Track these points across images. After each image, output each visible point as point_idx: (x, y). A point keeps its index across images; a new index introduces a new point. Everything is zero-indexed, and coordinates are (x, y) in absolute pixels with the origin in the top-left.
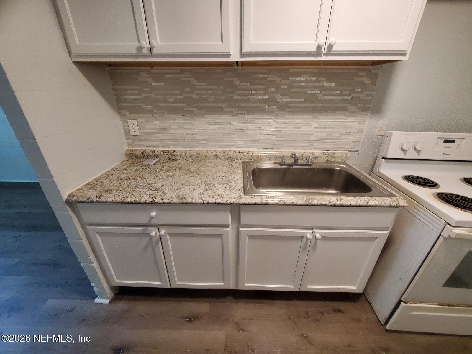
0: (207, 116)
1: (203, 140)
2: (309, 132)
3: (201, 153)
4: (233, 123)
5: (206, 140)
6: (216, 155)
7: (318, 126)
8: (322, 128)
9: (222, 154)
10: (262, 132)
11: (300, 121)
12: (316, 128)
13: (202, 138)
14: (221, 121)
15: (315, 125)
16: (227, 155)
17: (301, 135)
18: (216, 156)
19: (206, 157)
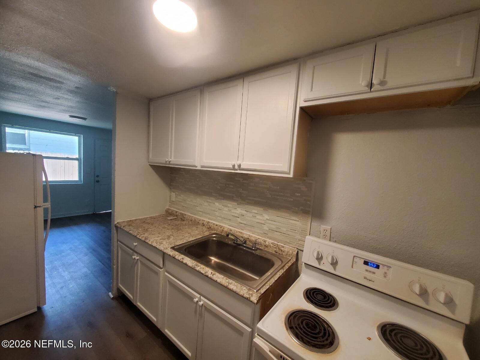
0: (204, 197)
1: (201, 211)
2: (263, 222)
3: (196, 219)
4: (216, 203)
5: (202, 212)
6: (203, 223)
7: (268, 218)
8: (272, 221)
9: (207, 223)
10: (232, 214)
11: (256, 212)
12: (267, 219)
13: (200, 210)
14: (210, 201)
15: (266, 217)
16: (209, 225)
17: (257, 222)
18: (203, 225)
19: (198, 223)
